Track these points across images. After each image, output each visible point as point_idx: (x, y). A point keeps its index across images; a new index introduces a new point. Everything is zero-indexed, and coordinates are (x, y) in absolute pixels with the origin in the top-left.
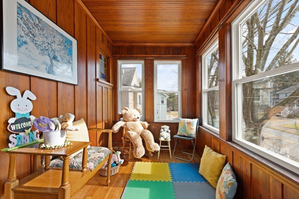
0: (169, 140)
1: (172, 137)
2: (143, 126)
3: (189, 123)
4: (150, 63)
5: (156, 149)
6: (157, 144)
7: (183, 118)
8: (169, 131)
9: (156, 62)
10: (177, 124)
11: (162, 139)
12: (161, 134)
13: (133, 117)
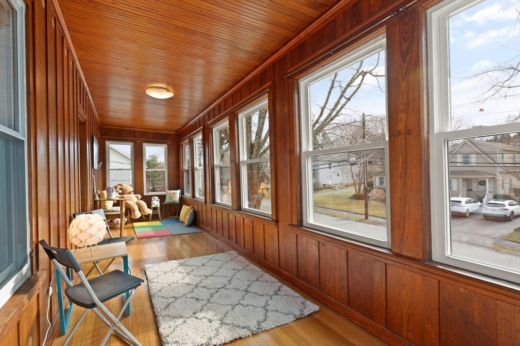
0: (159, 206)
1: (161, 205)
2: (137, 197)
3: (174, 194)
4: (139, 145)
5: (149, 213)
6: (149, 209)
7: (169, 190)
8: (159, 200)
9: (144, 144)
10: (165, 196)
11: (154, 206)
12: (152, 202)
13: (128, 191)
